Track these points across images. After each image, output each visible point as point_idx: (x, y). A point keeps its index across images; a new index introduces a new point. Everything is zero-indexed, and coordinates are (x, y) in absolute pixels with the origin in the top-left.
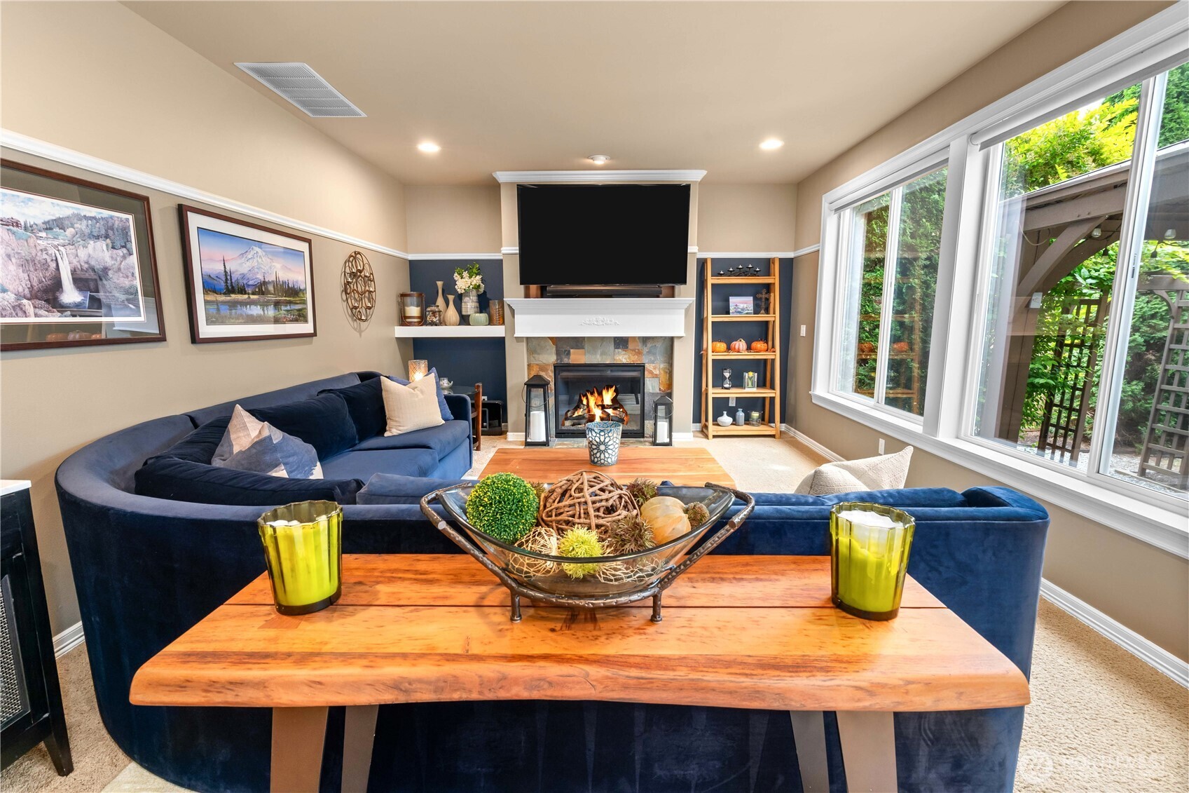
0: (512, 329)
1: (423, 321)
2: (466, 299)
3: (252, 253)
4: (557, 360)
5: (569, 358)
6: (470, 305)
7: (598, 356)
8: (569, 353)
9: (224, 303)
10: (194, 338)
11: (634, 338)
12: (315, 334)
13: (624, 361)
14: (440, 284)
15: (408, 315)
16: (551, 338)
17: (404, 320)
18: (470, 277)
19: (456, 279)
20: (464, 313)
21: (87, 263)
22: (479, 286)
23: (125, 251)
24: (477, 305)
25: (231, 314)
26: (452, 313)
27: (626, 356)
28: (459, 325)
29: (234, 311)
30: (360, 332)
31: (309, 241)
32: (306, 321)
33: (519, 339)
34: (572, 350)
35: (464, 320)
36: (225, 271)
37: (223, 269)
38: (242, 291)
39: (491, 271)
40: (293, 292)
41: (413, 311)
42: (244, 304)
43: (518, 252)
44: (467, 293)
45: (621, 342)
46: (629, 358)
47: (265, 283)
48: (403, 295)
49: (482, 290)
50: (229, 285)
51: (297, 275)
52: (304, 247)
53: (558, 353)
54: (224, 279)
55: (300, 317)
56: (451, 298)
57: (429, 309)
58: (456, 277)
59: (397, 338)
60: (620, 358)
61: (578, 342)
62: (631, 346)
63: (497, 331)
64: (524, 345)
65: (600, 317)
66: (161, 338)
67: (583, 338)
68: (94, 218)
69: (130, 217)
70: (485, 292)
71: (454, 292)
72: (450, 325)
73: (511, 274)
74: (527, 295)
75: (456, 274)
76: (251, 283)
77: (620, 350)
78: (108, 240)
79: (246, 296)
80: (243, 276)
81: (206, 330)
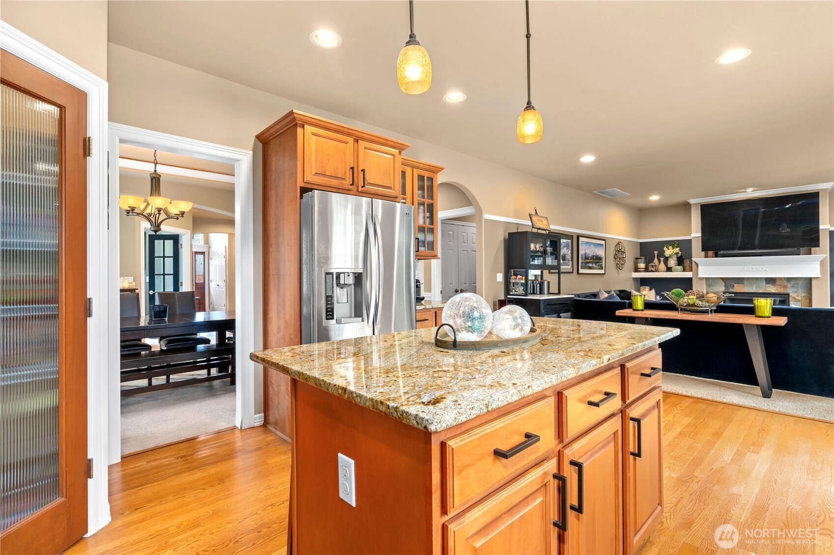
0: (697, 274)
1: (647, 270)
2: (670, 259)
3: (592, 247)
4: (725, 290)
5: (733, 289)
6: (672, 262)
7: (754, 288)
8: (733, 286)
9: (584, 263)
10: (578, 273)
11: (780, 279)
12: (605, 274)
13: (773, 291)
14: (656, 253)
15: (639, 267)
16: (722, 279)
17: (636, 270)
18: (673, 249)
19: (665, 250)
20: (669, 266)
21: (563, 253)
22: (678, 253)
23: (568, 249)
24: (677, 262)
25: (586, 266)
26: (662, 266)
27: (775, 289)
28: (666, 272)
30: (619, 274)
31: (605, 240)
32: (603, 269)
33: (701, 279)
34: (735, 285)
35: (669, 269)
36: (585, 253)
38: (588, 259)
39: (685, 246)
40: (600, 259)
41: (642, 265)
42: (589, 263)
43: (701, 236)
44: (671, 256)
45: (771, 281)
46: (777, 289)
47: (593, 256)
48: (637, 259)
49: (679, 255)
50: (586, 257)
51: (601, 252)
52: (603, 242)
53: (726, 286)
54: (585, 255)
55: (602, 268)
56: (662, 259)
57: (650, 265)
58: (665, 249)
59: (633, 278)
60: (770, 289)
61: (740, 280)
62: (778, 283)
63: (688, 275)
64: (704, 281)
65: (755, 267)
66: (572, 272)
67: (743, 278)
69: (570, 241)
70: (681, 256)
71: (664, 256)
72: (661, 272)
73: (697, 247)
74: (706, 256)
75: (665, 248)
76: (590, 256)
77: (770, 285)
78: (566, 247)
79: (589, 261)
80: (589, 254)
81: (581, 271)
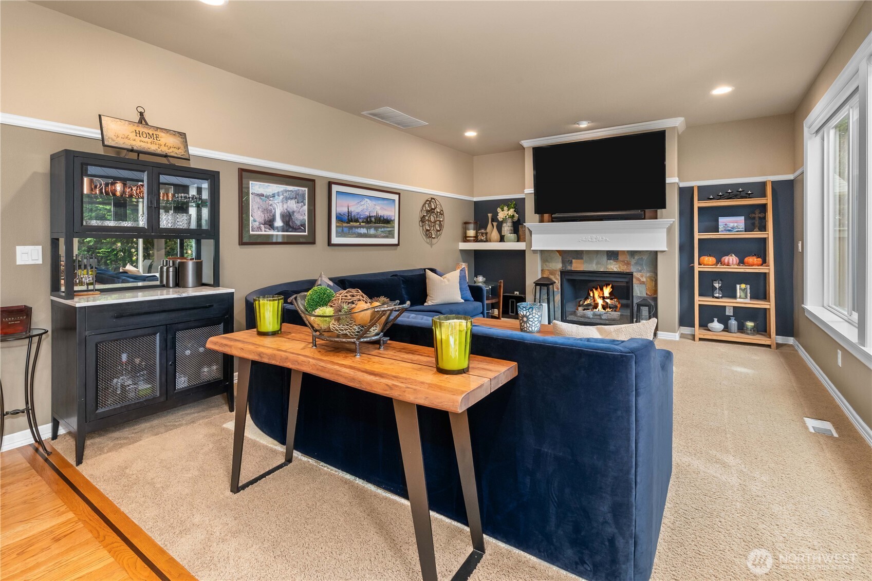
0: (530, 245)
1: (476, 239)
2: (504, 225)
3: (364, 202)
4: (563, 267)
5: (571, 266)
6: (507, 228)
7: (594, 265)
8: (571, 262)
9: (346, 227)
10: (330, 244)
11: (623, 252)
12: (398, 245)
13: (615, 270)
14: (490, 215)
15: (468, 235)
16: (558, 251)
17: (465, 239)
18: (508, 210)
19: (499, 211)
20: (503, 234)
21: (286, 209)
22: (513, 216)
23: (302, 204)
24: (512, 228)
25: (349, 232)
26: (495, 234)
27: (617, 266)
28: (500, 242)
29: (351, 231)
30: (431, 245)
31: (399, 194)
32: (393, 238)
33: (535, 252)
34: (573, 260)
35: (502, 239)
36: (348, 211)
37: (347, 210)
38: (357, 221)
39: (518, 205)
40: (387, 221)
41: (471, 233)
42: (357, 227)
43: (533, 192)
44: (504, 221)
45: (613, 255)
46: (620, 267)
47: (370, 217)
48: (466, 223)
49: (516, 219)
50: (350, 218)
51: (390, 212)
52: (396, 197)
53: (563, 262)
54: (347, 215)
55: (390, 235)
56: (495, 224)
57: (480, 232)
58: (499, 210)
59: (460, 250)
60: (612, 267)
61: (578, 254)
62: (621, 258)
63: (521, 246)
64: (538, 256)
65: (594, 236)
66: (313, 242)
67: (582, 252)
68: (292, 191)
69: (306, 189)
70: (518, 219)
71: (497, 220)
72: (493, 242)
73: (530, 206)
74: (542, 221)
75: (499, 209)
76: (362, 217)
77: (612, 261)
78: (296, 200)
79: (359, 223)
80: (358, 213)
81: (335, 240)
